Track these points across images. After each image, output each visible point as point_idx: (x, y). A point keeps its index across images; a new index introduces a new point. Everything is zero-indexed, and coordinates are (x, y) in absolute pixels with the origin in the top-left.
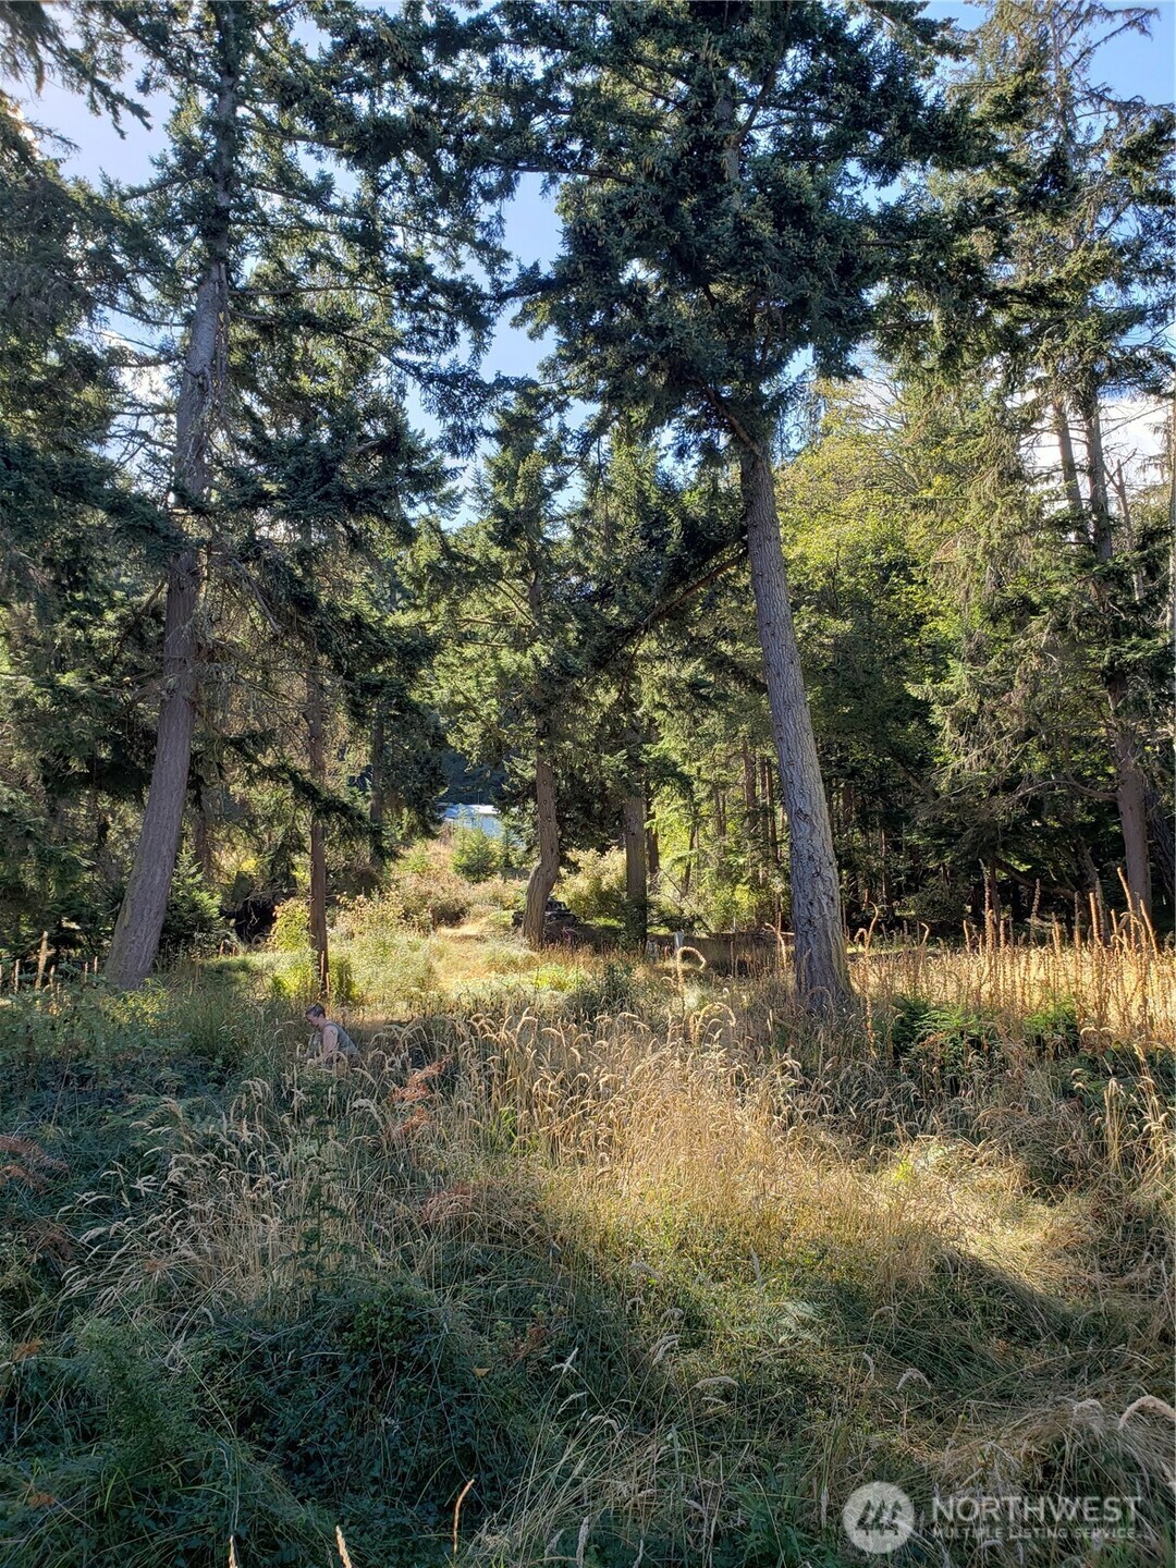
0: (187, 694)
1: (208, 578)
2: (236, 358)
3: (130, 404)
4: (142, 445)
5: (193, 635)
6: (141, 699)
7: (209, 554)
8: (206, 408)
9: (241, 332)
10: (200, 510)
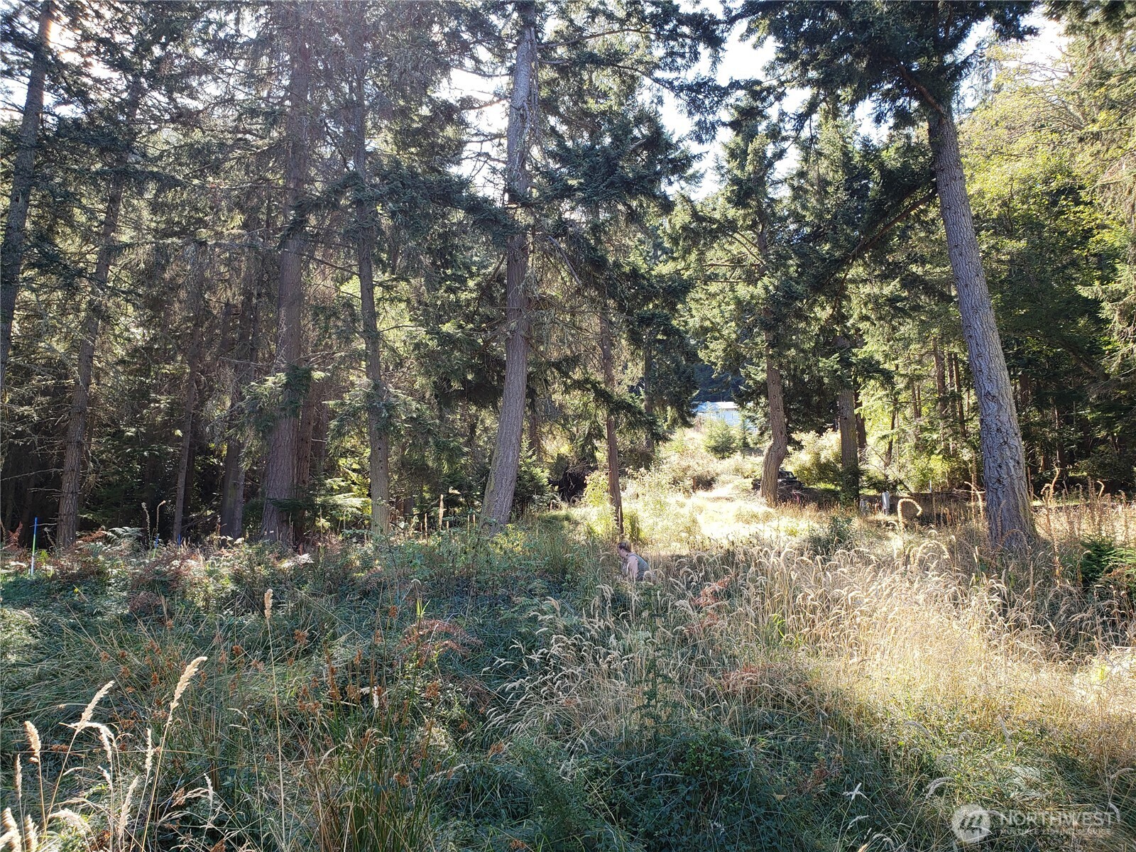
0: (523, 333)
1: (533, 252)
2: (544, 93)
3: (476, 135)
4: (485, 162)
5: (525, 291)
6: (494, 339)
7: (533, 234)
8: (526, 131)
9: (547, 73)
10: (526, 204)
